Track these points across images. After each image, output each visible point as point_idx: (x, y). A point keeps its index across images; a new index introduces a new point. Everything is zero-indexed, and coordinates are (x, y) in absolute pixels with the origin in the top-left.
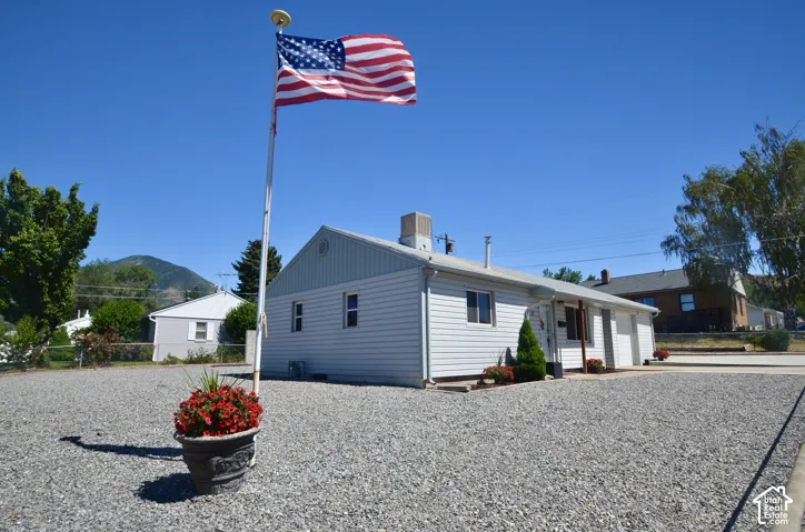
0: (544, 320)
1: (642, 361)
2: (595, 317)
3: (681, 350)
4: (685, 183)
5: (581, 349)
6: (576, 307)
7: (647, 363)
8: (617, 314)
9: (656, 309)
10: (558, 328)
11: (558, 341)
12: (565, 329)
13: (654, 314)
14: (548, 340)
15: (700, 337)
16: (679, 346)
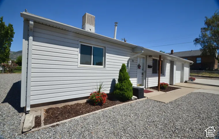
0: (141, 65)
1: (184, 81)
2: (167, 64)
3: (197, 76)
4: (205, 19)
5: (157, 78)
6: (158, 59)
7: (186, 82)
8: (177, 63)
9: (192, 62)
10: (147, 69)
11: (147, 75)
12: (151, 69)
13: (191, 63)
14: (142, 74)
15: (204, 72)
16: (197, 75)
